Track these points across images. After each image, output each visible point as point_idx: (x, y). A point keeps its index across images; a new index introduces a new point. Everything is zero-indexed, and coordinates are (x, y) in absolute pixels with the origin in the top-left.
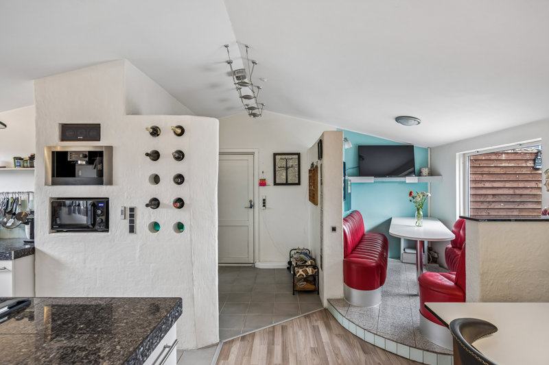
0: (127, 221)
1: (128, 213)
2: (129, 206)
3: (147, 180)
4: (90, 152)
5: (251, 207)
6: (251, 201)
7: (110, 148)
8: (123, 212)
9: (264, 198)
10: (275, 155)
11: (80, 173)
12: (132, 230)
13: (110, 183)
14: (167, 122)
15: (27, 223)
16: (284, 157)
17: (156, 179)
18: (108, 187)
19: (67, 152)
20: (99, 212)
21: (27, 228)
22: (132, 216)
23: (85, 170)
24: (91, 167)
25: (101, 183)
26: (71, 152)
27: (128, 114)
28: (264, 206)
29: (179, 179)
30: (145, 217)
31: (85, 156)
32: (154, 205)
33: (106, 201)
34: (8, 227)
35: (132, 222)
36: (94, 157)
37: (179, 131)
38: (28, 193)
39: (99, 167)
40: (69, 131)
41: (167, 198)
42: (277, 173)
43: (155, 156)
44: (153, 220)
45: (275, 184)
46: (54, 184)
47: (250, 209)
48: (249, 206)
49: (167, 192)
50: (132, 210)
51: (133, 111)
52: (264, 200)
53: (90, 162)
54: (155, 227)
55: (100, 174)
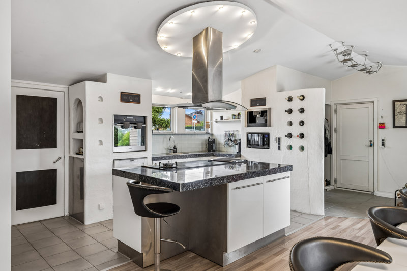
0: (277, 144)
1: (278, 140)
2: (278, 137)
3: (286, 124)
4: (262, 111)
5: (371, 146)
6: (371, 141)
7: (270, 109)
8: (276, 140)
9: (383, 139)
10: (394, 102)
11: (258, 121)
12: (279, 148)
13: (270, 126)
14: (296, 94)
15: (237, 145)
16: (404, 103)
17: (291, 123)
18: (269, 127)
19: (253, 112)
20: (265, 139)
21: (237, 147)
22: (279, 142)
23: (259, 120)
24: (262, 118)
25: (266, 126)
26: (255, 112)
27: (278, 91)
28: (383, 145)
29: (302, 123)
30: (285, 142)
31: (260, 113)
32: (289, 136)
33: (268, 134)
34: (230, 146)
35: (279, 144)
36: (263, 113)
37: (302, 98)
38: (237, 131)
39: (266, 118)
40: (254, 102)
41: (295, 133)
42: (396, 117)
43: (290, 111)
44: (289, 144)
45: (394, 127)
46: (248, 126)
47: (370, 148)
48: (370, 145)
49: (296, 130)
50: (279, 139)
51: (281, 90)
52: (383, 140)
53: (262, 116)
54: (290, 148)
55: (266, 121)
